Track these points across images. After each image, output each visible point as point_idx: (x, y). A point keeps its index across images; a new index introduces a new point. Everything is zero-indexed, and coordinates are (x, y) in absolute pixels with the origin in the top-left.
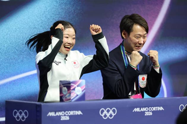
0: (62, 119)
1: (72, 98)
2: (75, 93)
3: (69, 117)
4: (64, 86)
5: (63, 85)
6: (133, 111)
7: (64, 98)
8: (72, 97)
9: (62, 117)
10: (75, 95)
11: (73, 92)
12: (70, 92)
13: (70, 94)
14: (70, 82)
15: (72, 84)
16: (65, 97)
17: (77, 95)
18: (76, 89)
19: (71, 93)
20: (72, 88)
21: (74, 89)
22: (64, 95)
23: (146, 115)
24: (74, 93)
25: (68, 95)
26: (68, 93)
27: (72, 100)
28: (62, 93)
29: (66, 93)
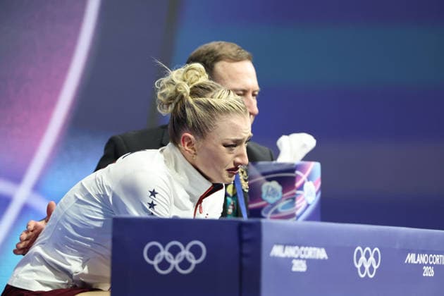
0: (294, 269)
1: (298, 213)
2: (304, 199)
3: (307, 264)
4: (270, 180)
5: (264, 174)
6: (406, 262)
7: (267, 212)
8: (297, 209)
9: (294, 262)
10: (303, 205)
11: (299, 194)
12: (294, 194)
13: (294, 199)
14: (293, 164)
15: (298, 172)
16: (272, 210)
17: (308, 205)
19: (297, 198)
20: (298, 184)
21: (301, 188)
22: (268, 204)
23: (424, 275)
24: (301, 199)
25: (284, 203)
26: (283, 197)
27: (298, 217)
28: (262, 200)
29: (277, 198)
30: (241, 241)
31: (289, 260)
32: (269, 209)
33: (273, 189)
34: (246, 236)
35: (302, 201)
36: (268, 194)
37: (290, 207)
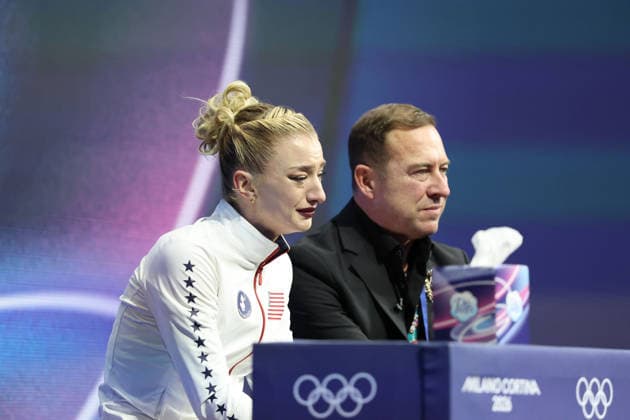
0: (495, 408)
1: (499, 333)
2: (507, 315)
3: (513, 401)
4: (460, 290)
5: (452, 283)
7: (458, 333)
8: (498, 328)
9: (495, 399)
10: (507, 322)
11: (500, 309)
12: (494, 308)
13: (494, 316)
14: (490, 269)
15: (498, 280)
16: (465, 330)
17: (512, 323)
18: (509, 298)
19: (498, 313)
20: (498, 295)
21: (503, 300)
22: (459, 322)
24: (503, 314)
25: (480, 321)
26: (478, 314)
27: (499, 340)
28: (450, 317)
29: (470, 314)
30: (423, 373)
31: (488, 397)
32: (461, 329)
33: (465, 303)
34: (429, 366)
35: (504, 317)
36: (458, 309)
37: (487, 327)
